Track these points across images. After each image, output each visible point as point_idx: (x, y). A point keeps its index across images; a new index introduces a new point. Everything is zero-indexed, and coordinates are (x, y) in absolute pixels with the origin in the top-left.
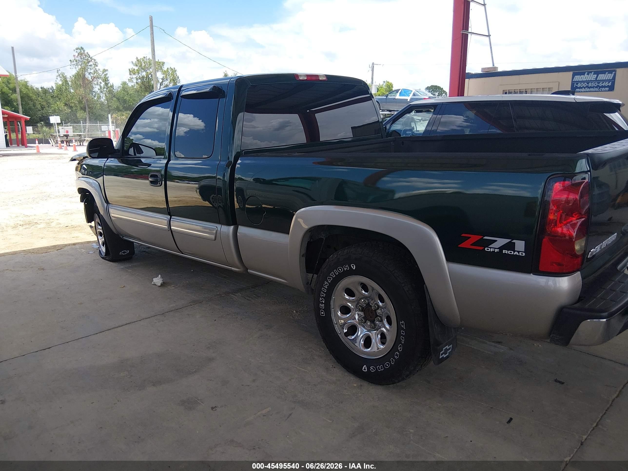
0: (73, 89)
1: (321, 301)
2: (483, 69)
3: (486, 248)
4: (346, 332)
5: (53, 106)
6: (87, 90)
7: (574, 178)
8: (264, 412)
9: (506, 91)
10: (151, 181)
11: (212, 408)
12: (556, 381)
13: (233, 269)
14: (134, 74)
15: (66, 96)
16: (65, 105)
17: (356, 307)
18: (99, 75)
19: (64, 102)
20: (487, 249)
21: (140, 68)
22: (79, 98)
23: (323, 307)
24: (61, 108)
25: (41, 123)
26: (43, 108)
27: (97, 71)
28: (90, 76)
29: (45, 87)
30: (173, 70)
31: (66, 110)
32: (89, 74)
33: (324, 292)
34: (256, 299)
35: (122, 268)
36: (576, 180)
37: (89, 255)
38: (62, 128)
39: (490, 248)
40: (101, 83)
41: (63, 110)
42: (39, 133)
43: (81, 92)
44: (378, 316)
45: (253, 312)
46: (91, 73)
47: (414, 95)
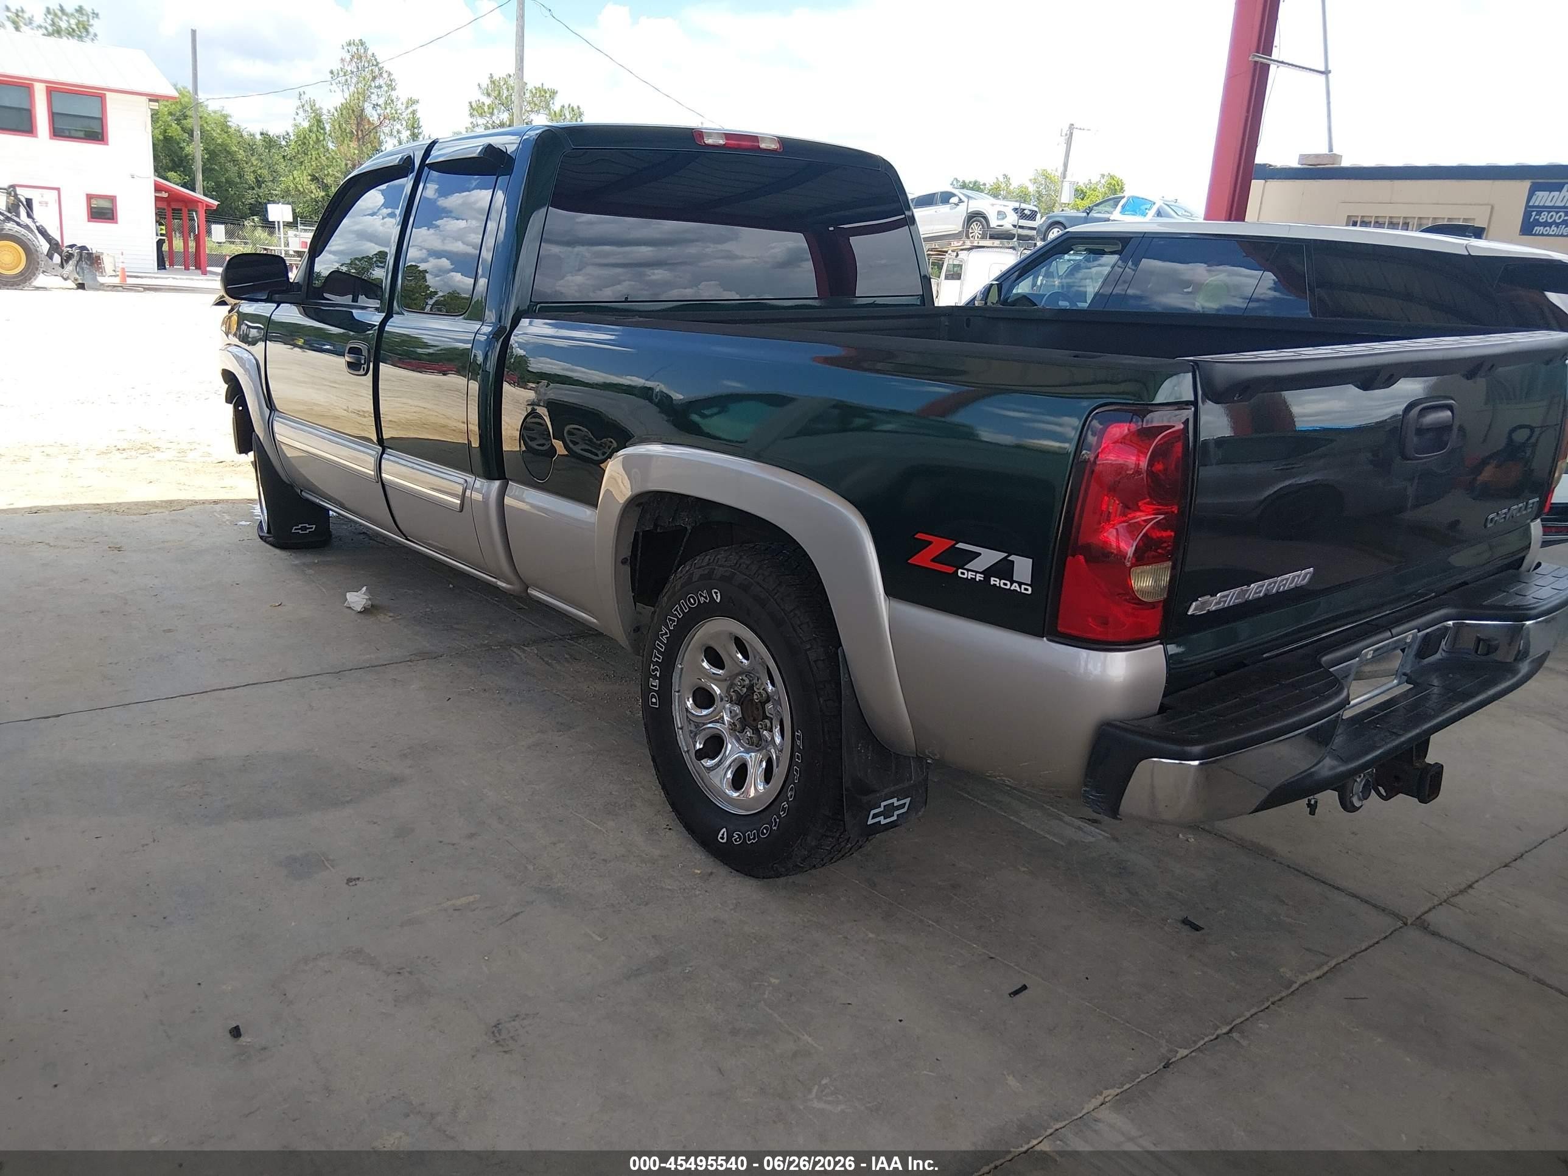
0: (333, 142)
1: (653, 671)
2: (1303, 157)
3: (960, 571)
4: (700, 749)
5: (284, 179)
6: (367, 148)
7: (1148, 416)
8: (458, 902)
9: (1356, 220)
10: (348, 363)
11: (349, 880)
12: (1186, 922)
13: (499, 583)
14: (481, 115)
15: (316, 159)
16: (312, 180)
17: (728, 691)
18: (396, 113)
19: (310, 172)
20: (963, 573)
21: (497, 102)
22: (346, 165)
23: (656, 686)
24: (302, 186)
25: (253, 219)
26: (259, 183)
27: (392, 101)
28: (374, 113)
29: (271, 134)
30: (576, 111)
31: (312, 192)
32: (374, 107)
33: (659, 651)
34: (567, 665)
35: (296, 565)
36: (1152, 422)
37: (236, 527)
38: (296, 236)
39: (968, 570)
40: (399, 132)
41: (307, 191)
42: (246, 243)
43: (352, 151)
44: (767, 718)
45: (545, 691)
46: (377, 105)
47: (1159, 214)
